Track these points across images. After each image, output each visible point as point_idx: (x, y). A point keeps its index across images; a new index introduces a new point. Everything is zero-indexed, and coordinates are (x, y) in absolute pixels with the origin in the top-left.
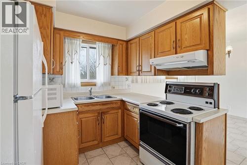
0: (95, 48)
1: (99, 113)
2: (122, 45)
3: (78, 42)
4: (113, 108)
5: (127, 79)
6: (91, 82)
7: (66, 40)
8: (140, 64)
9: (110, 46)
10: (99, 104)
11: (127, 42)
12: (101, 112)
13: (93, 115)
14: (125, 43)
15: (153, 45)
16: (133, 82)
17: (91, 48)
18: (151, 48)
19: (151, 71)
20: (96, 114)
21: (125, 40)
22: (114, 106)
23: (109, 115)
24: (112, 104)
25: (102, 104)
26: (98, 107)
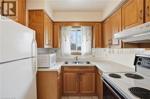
0: (80, 30)
1: (78, 73)
2: (98, 25)
3: (69, 28)
4: (88, 72)
5: (105, 51)
6: (78, 52)
7: (62, 28)
8: (111, 39)
9: (90, 27)
10: (78, 68)
11: (102, 23)
12: (79, 73)
13: (74, 74)
14: (100, 24)
15: (120, 21)
16: (110, 52)
17: (78, 30)
18: (119, 24)
19: (119, 44)
20: (76, 74)
21: (101, 21)
22: (89, 70)
23: (85, 76)
24: (87, 69)
25: (80, 68)
26: (77, 70)
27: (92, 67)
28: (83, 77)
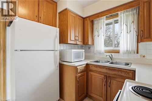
1: (106, 76)
4: (121, 77)
6: (116, 50)
12: (108, 75)
13: (100, 76)
20: (103, 76)
22: (123, 74)
23: (116, 81)
24: (120, 72)
25: (109, 69)
26: (104, 71)
27: (128, 71)
28: (113, 82)
